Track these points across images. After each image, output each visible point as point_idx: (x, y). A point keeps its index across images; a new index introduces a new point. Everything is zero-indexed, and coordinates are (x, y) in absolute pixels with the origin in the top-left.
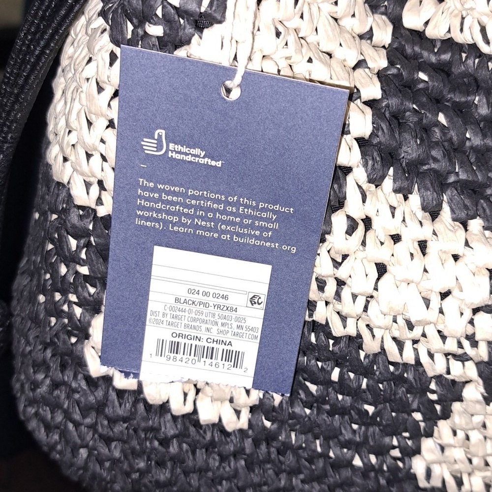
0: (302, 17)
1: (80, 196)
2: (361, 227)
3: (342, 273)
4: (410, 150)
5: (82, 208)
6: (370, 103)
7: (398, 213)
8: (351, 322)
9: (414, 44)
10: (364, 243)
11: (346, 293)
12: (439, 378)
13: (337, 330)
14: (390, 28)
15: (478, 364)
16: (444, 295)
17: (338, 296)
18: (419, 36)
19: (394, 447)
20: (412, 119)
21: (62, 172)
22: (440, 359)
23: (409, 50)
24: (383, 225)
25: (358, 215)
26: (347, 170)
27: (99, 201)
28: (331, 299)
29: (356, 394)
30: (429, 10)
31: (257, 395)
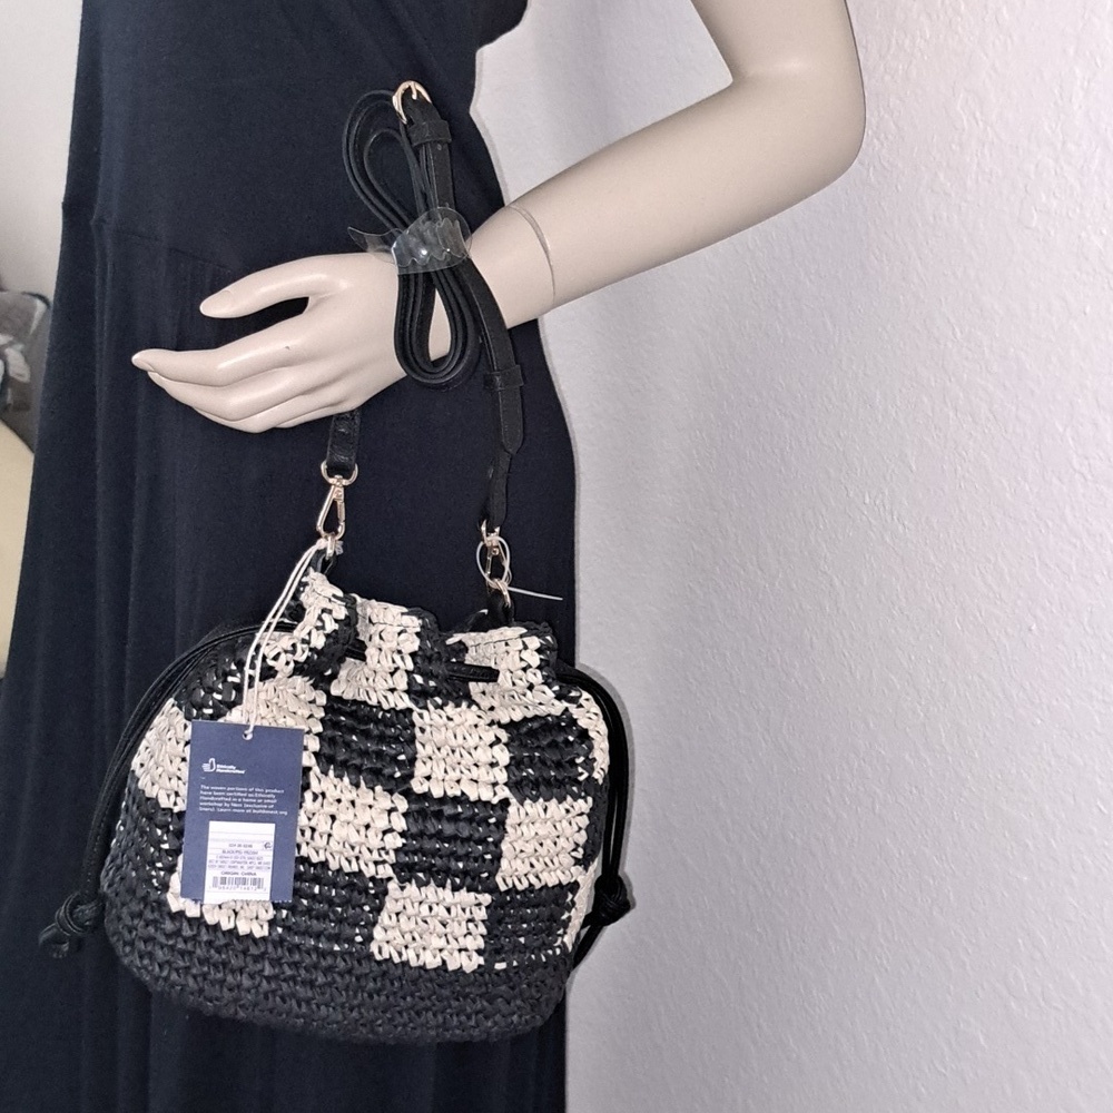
0: (279, 697)
1: (164, 803)
2: (320, 798)
3: (313, 823)
4: (342, 755)
5: (164, 809)
6: (318, 735)
7: (338, 787)
8: (321, 852)
9: (338, 703)
10: (322, 806)
11: (316, 835)
12: (372, 879)
13: (315, 859)
14: (325, 696)
15: (392, 865)
16: (367, 827)
17: (312, 838)
18: (339, 699)
19: (357, 935)
20: (340, 740)
21: (151, 792)
22: (372, 866)
23: (336, 706)
24: (332, 794)
25: (317, 791)
26: (309, 769)
27: (175, 804)
28: (309, 840)
29: (331, 903)
30: (343, 686)
31: (272, 913)
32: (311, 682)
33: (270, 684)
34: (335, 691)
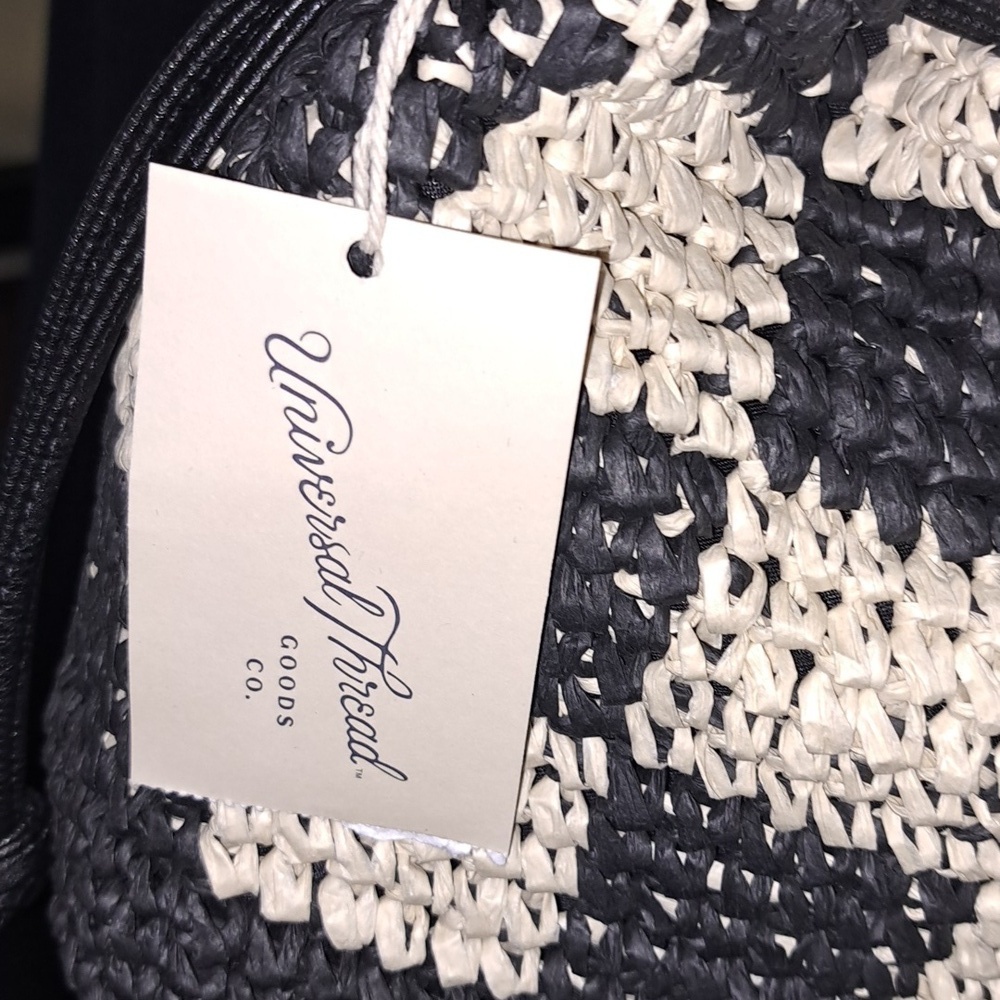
0: (627, 169)
2: (759, 578)
3: (725, 670)
4: (851, 421)
6: (768, 332)
7: (833, 547)
8: (745, 768)
9: (848, 210)
10: (766, 612)
11: (733, 712)
12: (926, 878)
13: (718, 785)
14: (799, 181)
16: (932, 711)
17: (717, 716)
18: (856, 194)
20: (852, 361)
22: (925, 836)
23: (839, 223)
24: (804, 569)
25: (751, 554)
26: (727, 465)
28: (702, 724)
29: (759, 914)
30: (875, 144)
31: (554, 923)
32: (755, 118)
33: (600, 103)
34: (841, 163)
